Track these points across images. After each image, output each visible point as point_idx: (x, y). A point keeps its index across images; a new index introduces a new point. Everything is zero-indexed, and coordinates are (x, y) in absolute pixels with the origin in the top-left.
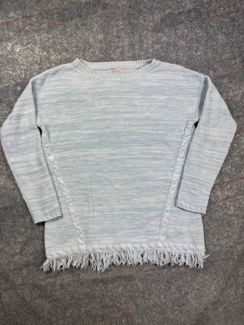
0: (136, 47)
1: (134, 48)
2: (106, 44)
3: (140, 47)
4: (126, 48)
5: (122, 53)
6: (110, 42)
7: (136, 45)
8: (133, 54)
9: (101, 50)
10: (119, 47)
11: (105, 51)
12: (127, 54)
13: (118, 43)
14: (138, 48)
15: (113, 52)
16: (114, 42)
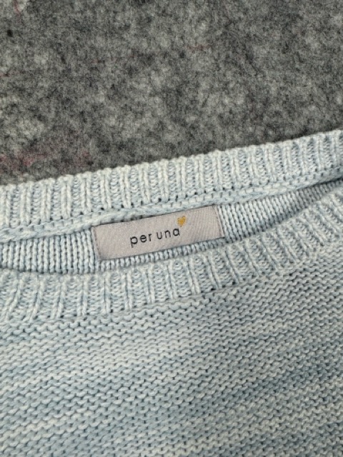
0: (260, 51)
1: (249, 58)
2: (54, 45)
3: (286, 49)
4: (201, 63)
5: (175, 96)
6: (84, 29)
7: (259, 41)
8: (251, 98)
9: (21, 90)
10: (149, 59)
11: (53, 93)
12: (213, 100)
13: (142, 33)
14: (276, 56)
15: (116, 92)
16: (112, 32)
